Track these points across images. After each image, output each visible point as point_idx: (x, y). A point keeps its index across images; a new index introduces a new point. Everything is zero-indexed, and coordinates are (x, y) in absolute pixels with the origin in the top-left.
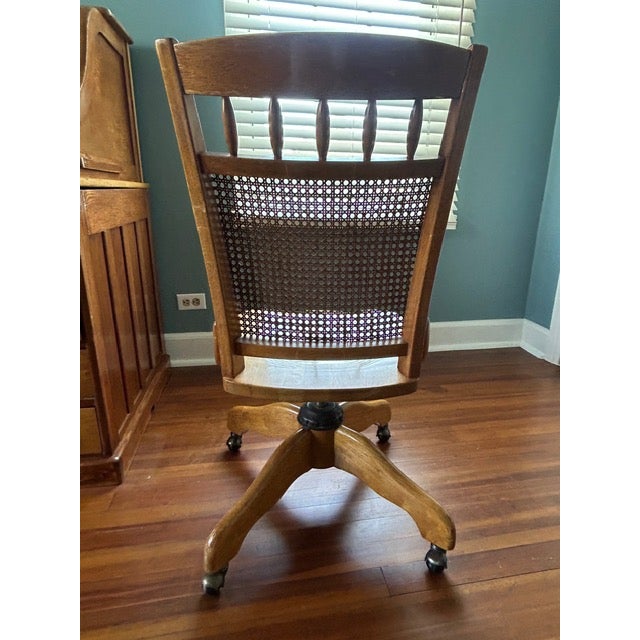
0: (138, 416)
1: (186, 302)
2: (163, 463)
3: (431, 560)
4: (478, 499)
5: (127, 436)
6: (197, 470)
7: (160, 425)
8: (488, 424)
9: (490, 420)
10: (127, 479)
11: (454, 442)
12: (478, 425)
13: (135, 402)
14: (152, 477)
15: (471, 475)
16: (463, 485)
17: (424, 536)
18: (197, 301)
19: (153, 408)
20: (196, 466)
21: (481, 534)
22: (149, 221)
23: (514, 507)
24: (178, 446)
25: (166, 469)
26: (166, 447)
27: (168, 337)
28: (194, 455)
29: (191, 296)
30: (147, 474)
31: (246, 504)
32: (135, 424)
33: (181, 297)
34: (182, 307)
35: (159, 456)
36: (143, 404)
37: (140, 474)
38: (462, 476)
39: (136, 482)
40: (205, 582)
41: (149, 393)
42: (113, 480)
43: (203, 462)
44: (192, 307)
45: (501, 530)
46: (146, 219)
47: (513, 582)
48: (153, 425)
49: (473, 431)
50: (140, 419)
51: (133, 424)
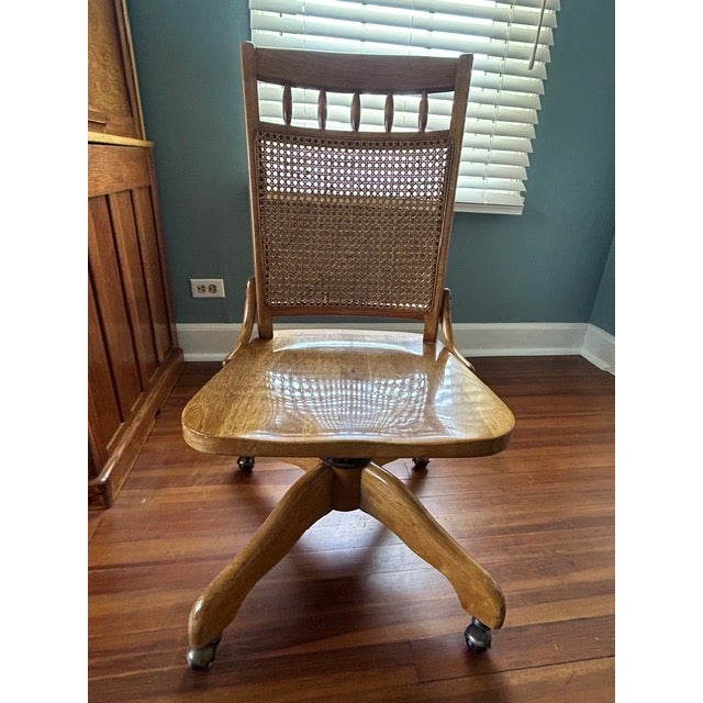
0: (136, 424)
1: (202, 289)
2: (162, 484)
3: (472, 639)
4: (530, 551)
5: (119, 452)
6: (200, 493)
7: (166, 434)
8: (544, 451)
9: (547, 445)
10: (116, 503)
11: (502, 472)
12: (532, 452)
13: (132, 409)
14: (147, 502)
15: (523, 517)
16: (513, 530)
17: (465, 607)
18: (213, 288)
19: (159, 412)
20: (199, 488)
21: (533, 600)
22: (153, 189)
23: (572, 564)
24: (182, 462)
25: (164, 491)
26: (167, 463)
27: (181, 327)
28: (199, 475)
29: (207, 282)
30: (141, 497)
31: (244, 564)
32: (131, 435)
33: (196, 282)
34: (196, 294)
35: (159, 473)
36: (144, 411)
37: (133, 497)
38: (511, 519)
39: (129, 506)
40: (191, 655)
41: (153, 395)
42: (99, 504)
43: (207, 484)
44: (207, 294)
45: (557, 596)
46: (150, 187)
47: (570, 671)
48: (157, 434)
49: (526, 459)
50: (138, 428)
51: (129, 435)
